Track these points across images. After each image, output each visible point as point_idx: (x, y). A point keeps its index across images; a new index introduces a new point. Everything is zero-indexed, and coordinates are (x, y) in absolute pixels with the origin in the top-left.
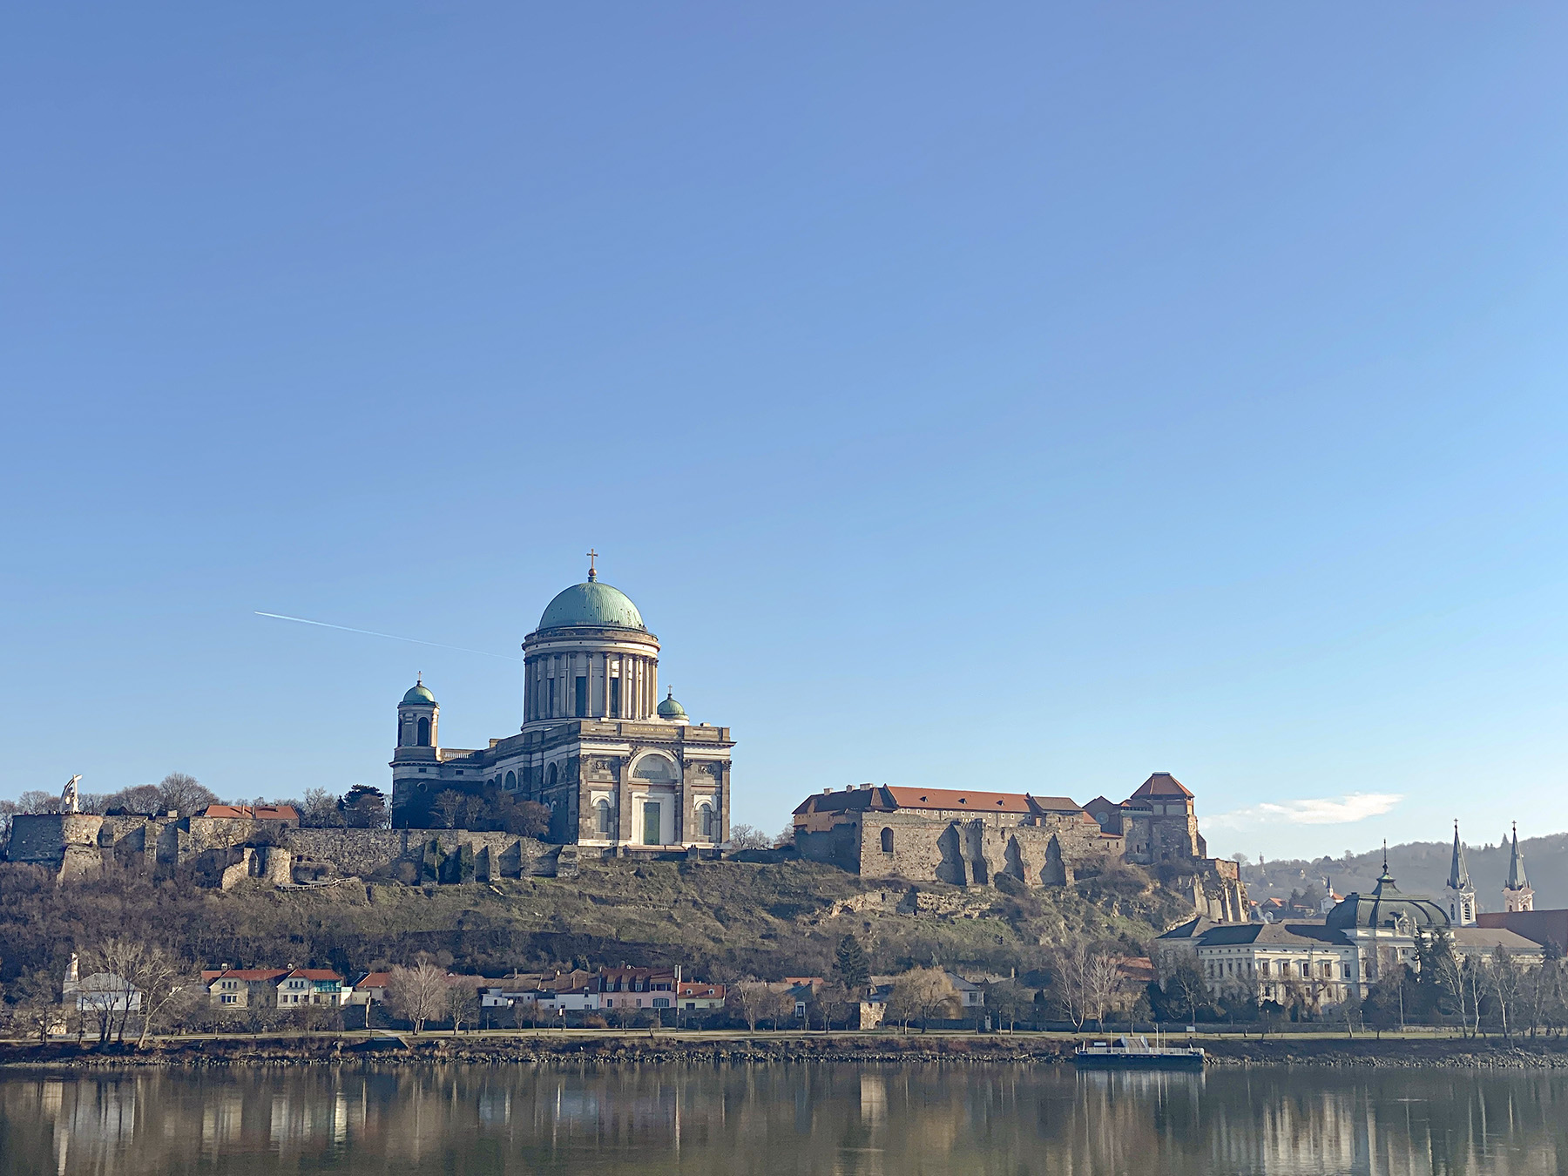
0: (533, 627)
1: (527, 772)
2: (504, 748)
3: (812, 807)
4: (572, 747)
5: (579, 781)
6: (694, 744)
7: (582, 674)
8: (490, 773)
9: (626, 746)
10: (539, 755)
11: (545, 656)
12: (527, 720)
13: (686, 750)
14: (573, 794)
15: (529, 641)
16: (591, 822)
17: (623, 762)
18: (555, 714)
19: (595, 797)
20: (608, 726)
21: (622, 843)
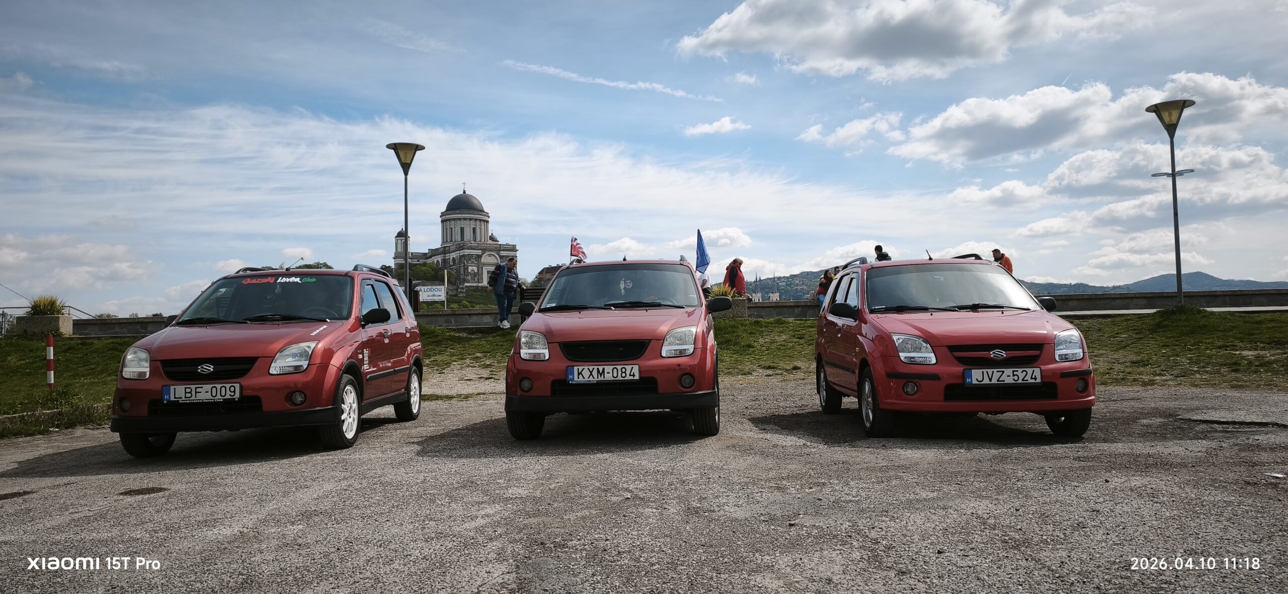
0: (444, 209)
1: (444, 261)
2: (434, 253)
3: (545, 272)
4: (461, 251)
5: (464, 264)
6: (504, 250)
7: (462, 226)
8: (429, 261)
9: (480, 251)
10: (448, 254)
11: (449, 220)
12: (443, 242)
13: (501, 252)
14: (462, 268)
15: (443, 214)
16: (469, 278)
17: (479, 257)
18: (453, 240)
19: (470, 269)
20: (474, 244)
21: (480, 285)
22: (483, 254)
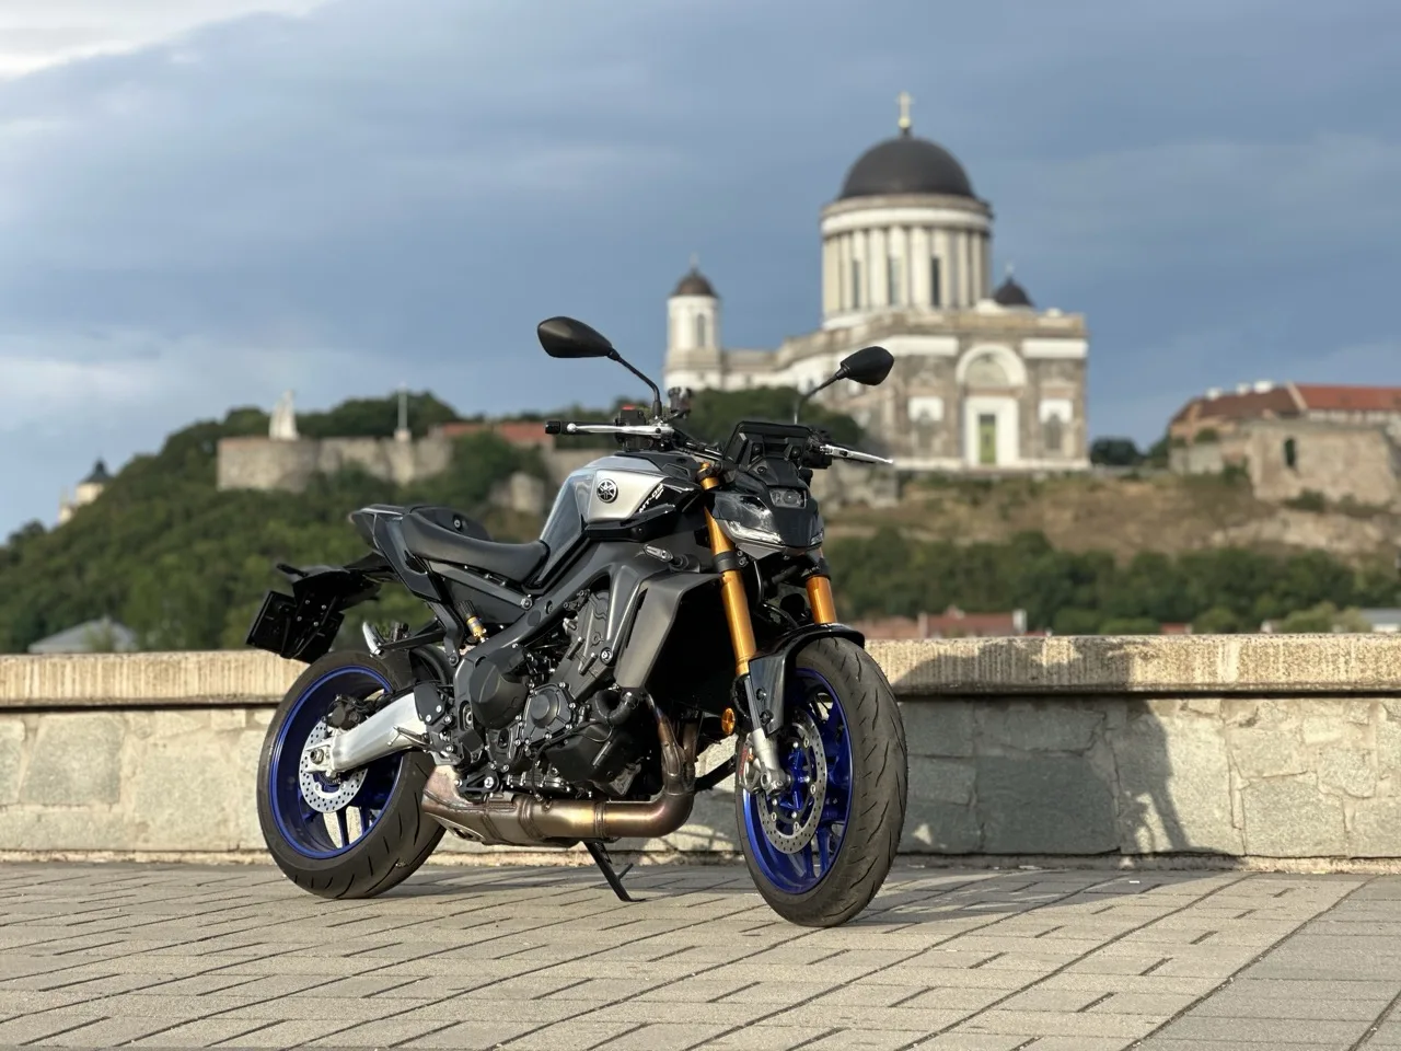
2: (801, 348)
3: (1193, 413)
4: (886, 344)
5: (897, 387)
6: (1038, 337)
7: (894, 253)
8: (783, 380)
9: (954, 343)
10: (844, 355)
11: (850, 233)
13: (1028, 345)
14: (888, 404)
16: (913, 438)
17: (952, 361)
18: (863, 301)
19: (916, 407)
20: (930, 316)
21: (951, 465)
22: (962, 351)
